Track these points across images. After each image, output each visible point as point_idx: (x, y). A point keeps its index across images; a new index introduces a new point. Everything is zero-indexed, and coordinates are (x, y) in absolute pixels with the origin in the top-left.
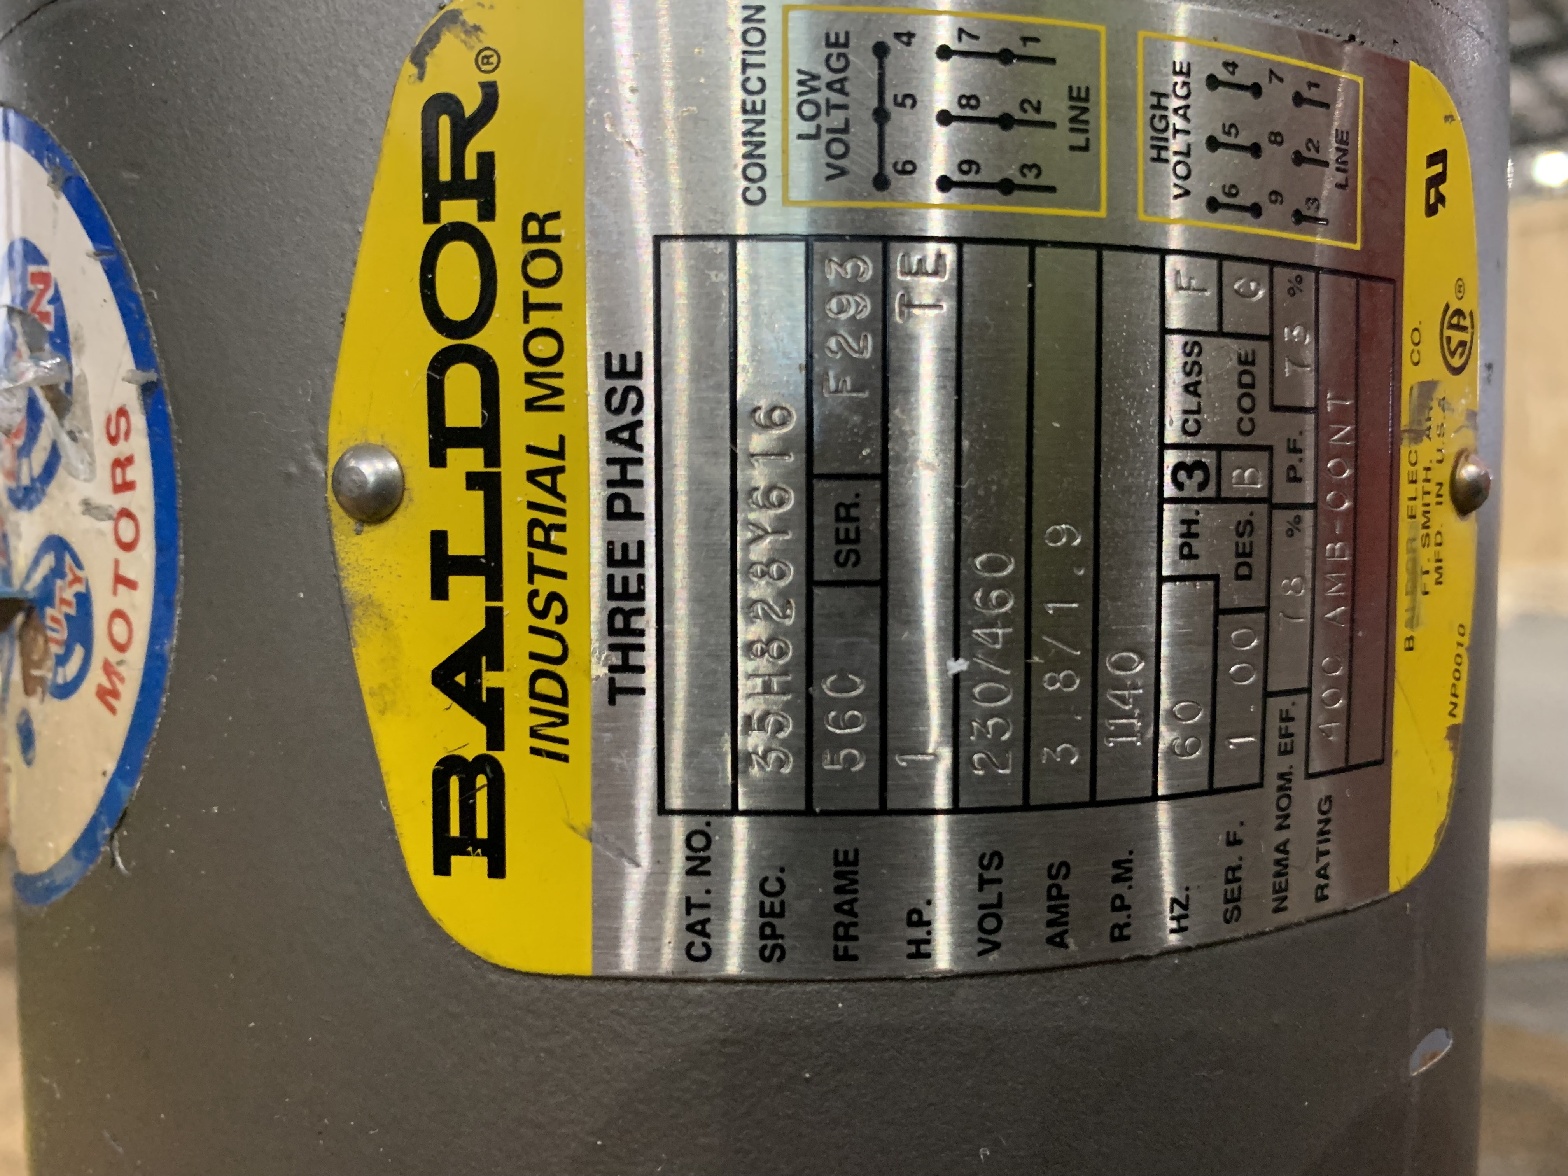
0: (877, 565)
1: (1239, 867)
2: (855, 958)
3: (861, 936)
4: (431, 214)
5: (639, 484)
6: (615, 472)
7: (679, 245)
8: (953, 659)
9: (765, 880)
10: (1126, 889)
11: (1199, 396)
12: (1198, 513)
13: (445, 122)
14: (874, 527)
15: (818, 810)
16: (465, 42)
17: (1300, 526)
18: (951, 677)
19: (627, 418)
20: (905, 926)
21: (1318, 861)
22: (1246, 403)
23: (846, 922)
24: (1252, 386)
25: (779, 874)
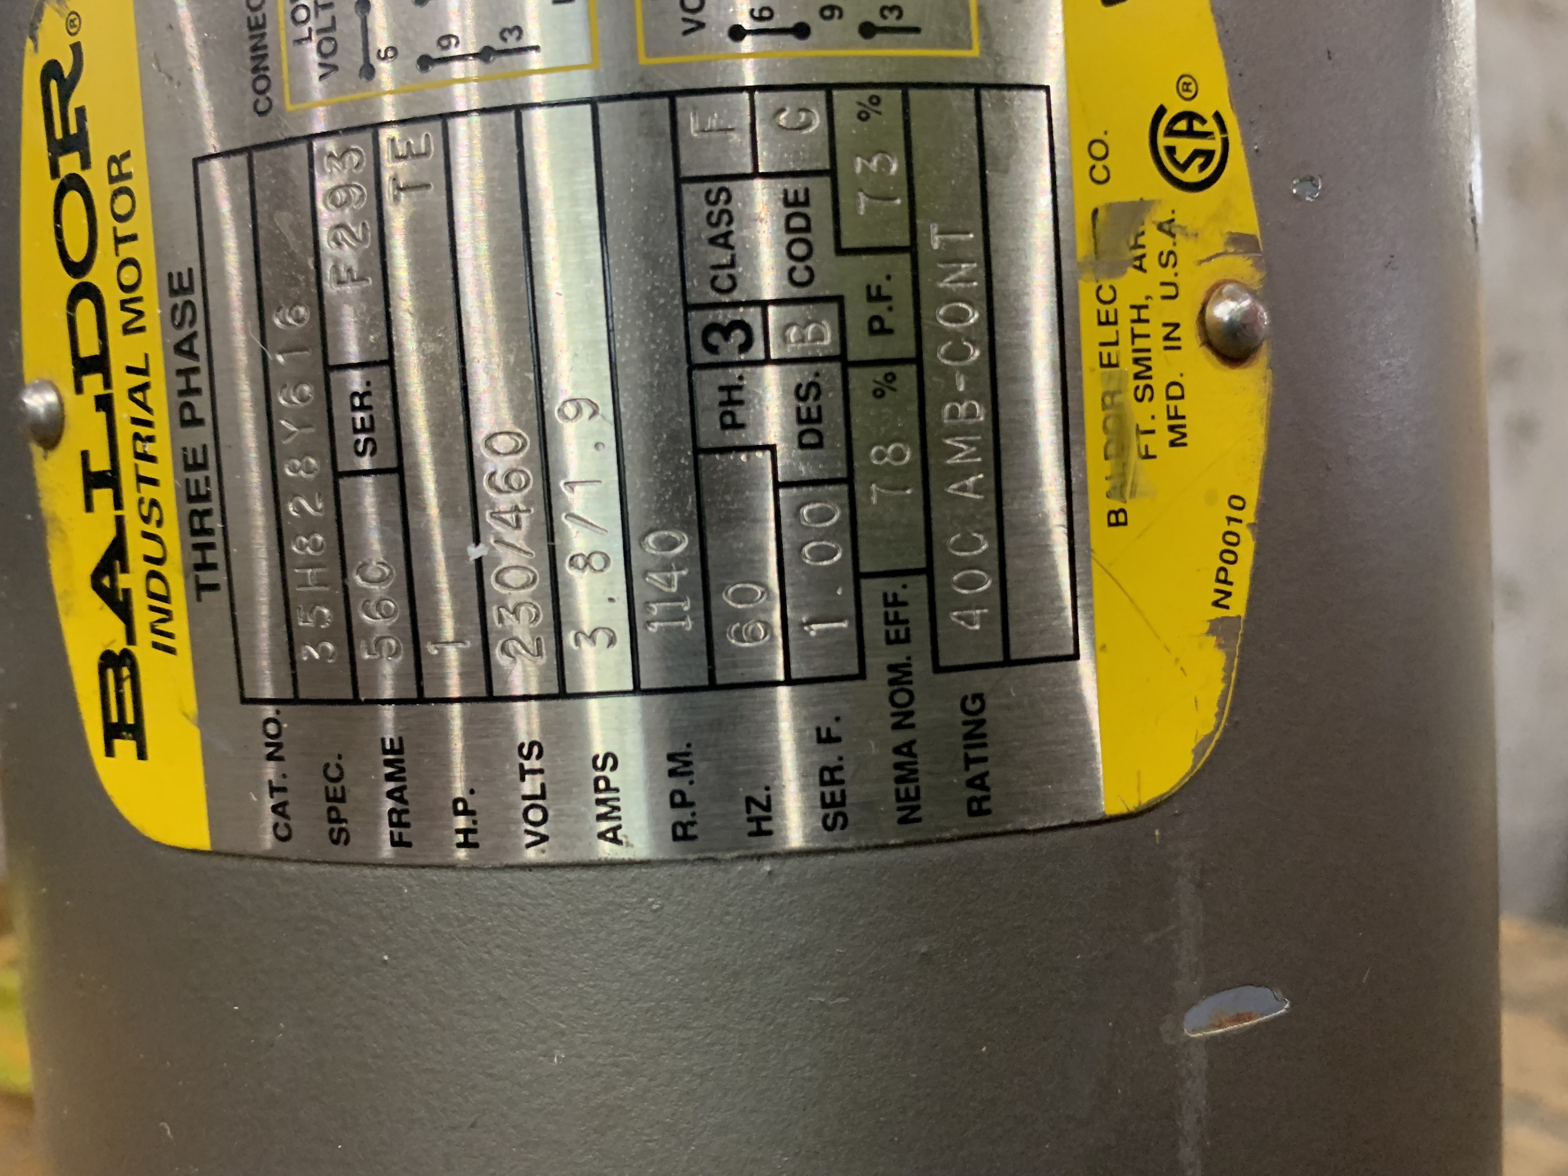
0: (393, 453)
1: (840, 768)
2: (409, 845)
3: (412, 823)
4: (55, 171)
5: (198, 391)
6: (181, 383)
7: (216, 163)
8: (474, 545)
9: (327, 765)
10: (687, 784)
11: (732, 248)
12: (741, 378)
13: (53, 85)
14: (387, 415)
15: (363, 699)
16: (57, 11)
17: (894, 385)
18: (473, 563)
19: (186, 331)
20: (452, 815)
21: (967, 768)
22: (799, 250)
23: (398, 809)
24: (807, 229)
25: (339, 761)
